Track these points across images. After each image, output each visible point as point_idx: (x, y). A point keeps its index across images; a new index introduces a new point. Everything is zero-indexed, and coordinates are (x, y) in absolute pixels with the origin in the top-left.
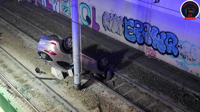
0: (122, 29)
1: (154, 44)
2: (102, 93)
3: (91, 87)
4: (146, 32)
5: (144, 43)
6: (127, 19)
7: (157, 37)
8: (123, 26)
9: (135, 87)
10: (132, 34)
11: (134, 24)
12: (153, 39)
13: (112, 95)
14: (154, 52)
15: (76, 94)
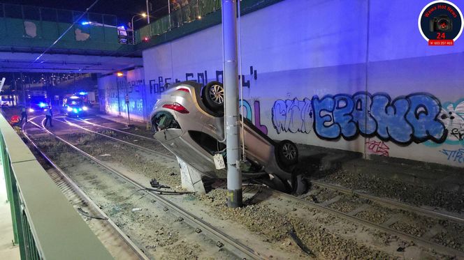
0: (310, 121)
1: (381, 130)
2: (293, 213)
3: (264, 203)
4: (361, 110)
5: (359, 133)
6: (318, 99)
7: (386, 112)
8: (310, 114)
9: (368, 202)
10: (332, 122)
11: (333, 104)
12: (378, 119)
13: (319, 214)
14: (384, 146)
15: (232, 214)
